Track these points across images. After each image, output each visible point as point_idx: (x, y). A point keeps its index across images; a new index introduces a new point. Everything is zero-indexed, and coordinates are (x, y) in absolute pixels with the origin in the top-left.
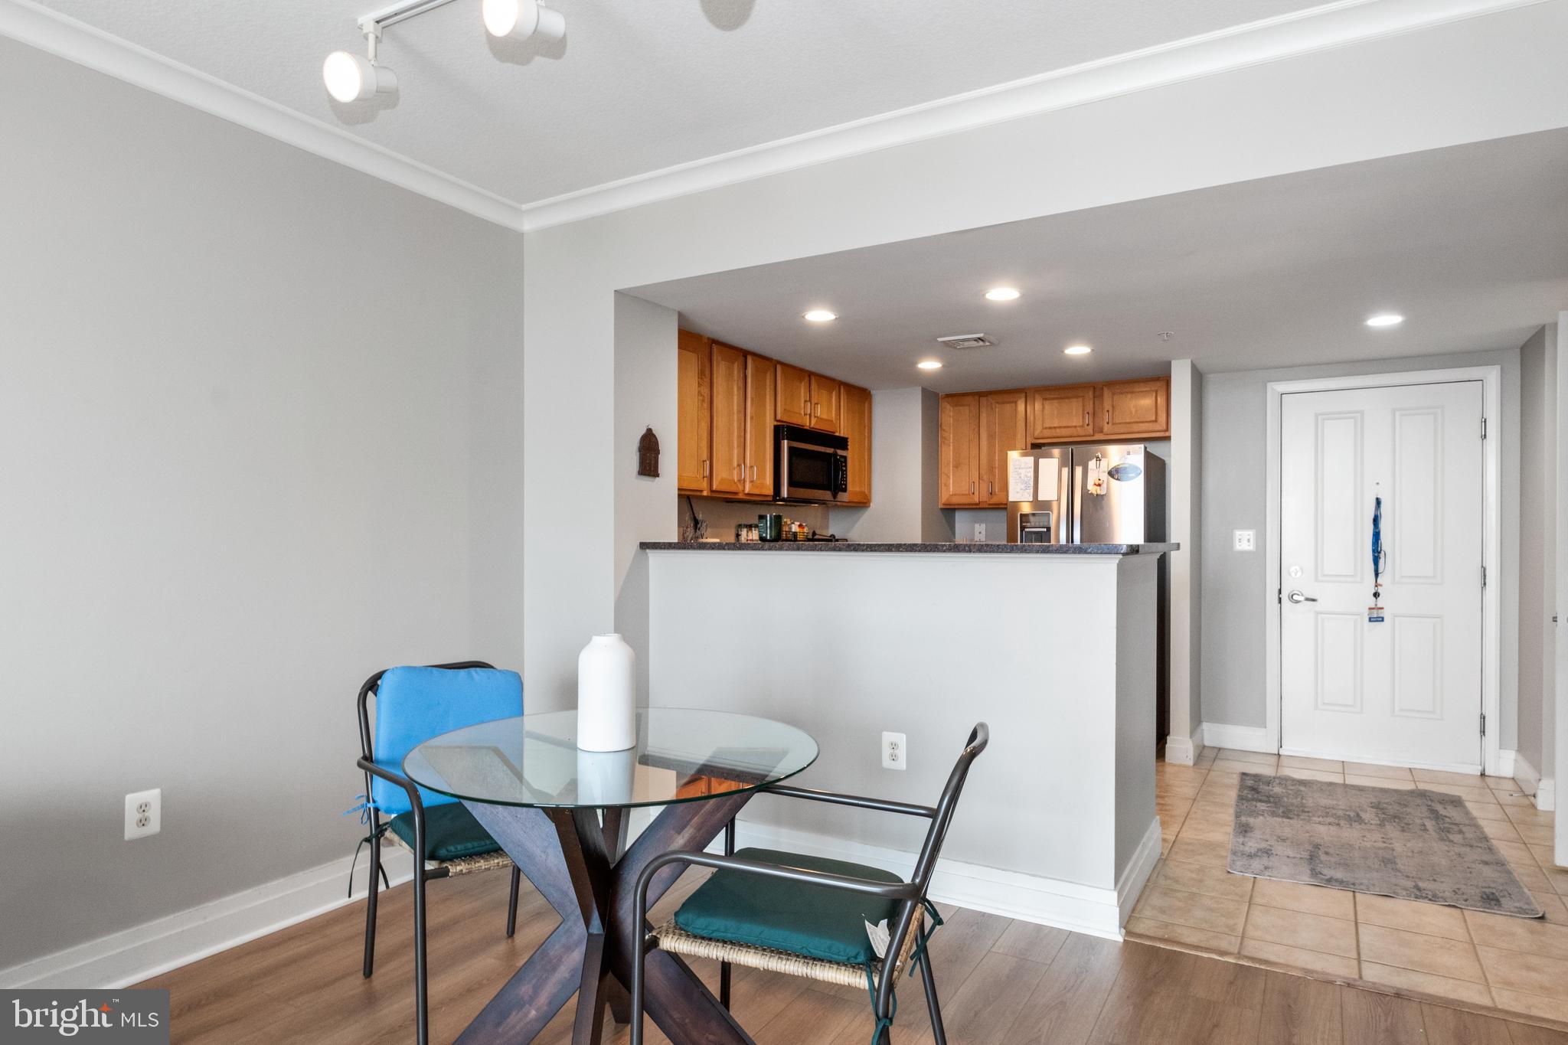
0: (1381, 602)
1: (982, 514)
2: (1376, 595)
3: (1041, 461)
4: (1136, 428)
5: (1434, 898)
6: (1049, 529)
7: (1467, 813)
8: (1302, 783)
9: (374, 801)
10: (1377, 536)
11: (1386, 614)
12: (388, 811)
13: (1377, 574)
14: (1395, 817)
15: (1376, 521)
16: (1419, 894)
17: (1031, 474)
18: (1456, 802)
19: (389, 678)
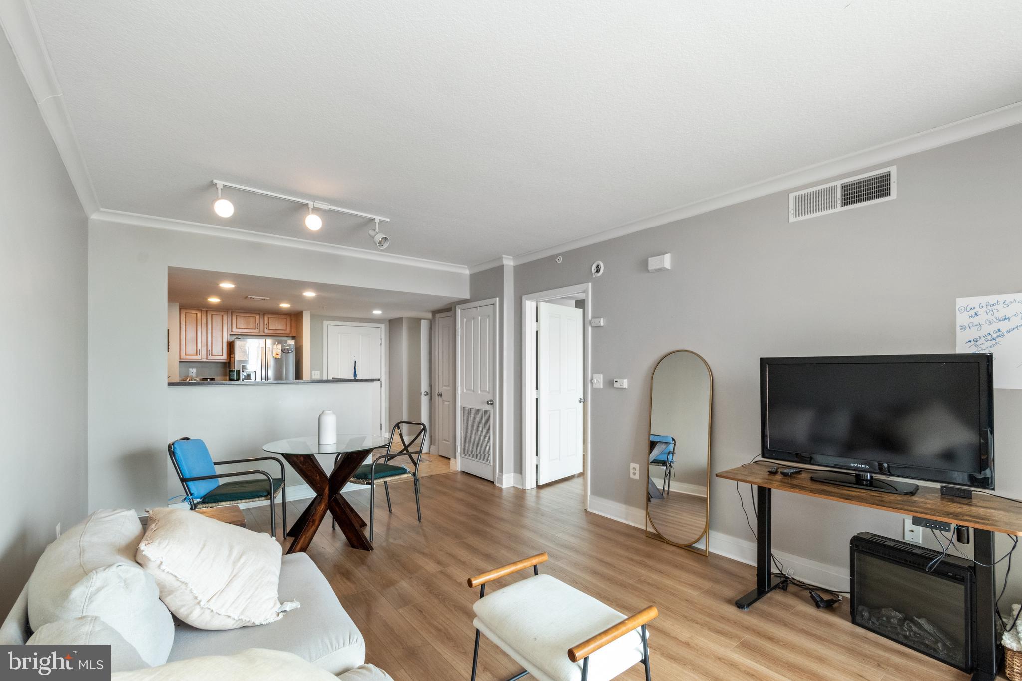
4: (278, 332)
9: (191, 494)
10: (355, 372)
12: (196, 498)
15: (355, 368)
19: (176, 445)
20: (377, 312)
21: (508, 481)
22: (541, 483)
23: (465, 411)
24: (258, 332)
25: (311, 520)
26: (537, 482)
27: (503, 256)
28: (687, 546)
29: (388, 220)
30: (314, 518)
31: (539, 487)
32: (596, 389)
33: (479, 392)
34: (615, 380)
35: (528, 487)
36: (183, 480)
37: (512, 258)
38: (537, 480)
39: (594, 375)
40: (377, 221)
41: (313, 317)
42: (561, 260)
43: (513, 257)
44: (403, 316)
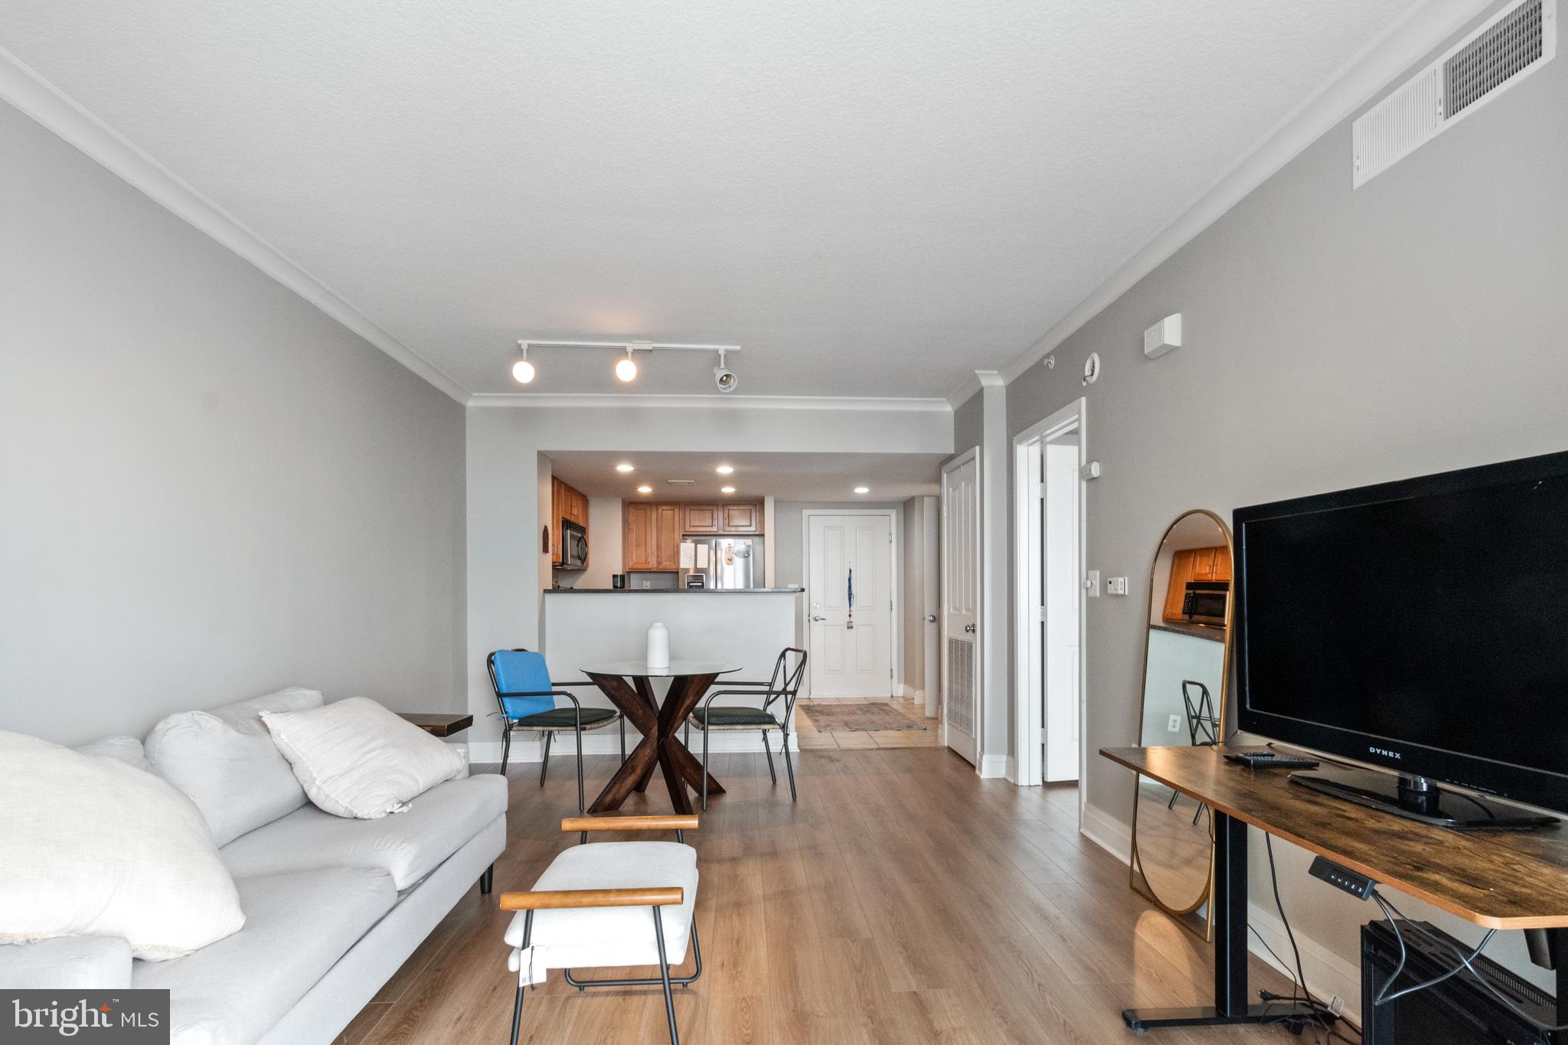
0: (852, 619)
1: (648, 575)
2: (850, 616)
3: (698, 545)
4: (741, 529)
5: (892, 729)
6: (703, 583)
7: (891, 707)
8: (826, 705)
9: (506, 713)
10: (850, 587)
11: (854, 625)
12: (513, 718)
13: (850, 606)
14: (868, 711)
15: (850, 580)
16: (886, 729)
17: (693, 553)
18: (886, 705)
19: (497, 655)
20: (862, 490)
21: (990, 768)
22: (1050, 779)
23: (951, 642)
24: (716, 530)
25: (630, 766)
26: (1043, 778)
27: (977, 372)
28: (1180, 915)
29: (738, 348)
30: (635, 764)
31: (1048, 786)
32: (1091, 598)
33: (964, 612)
34: (1109, 579)
35: (1023, 780)
36: (500, 695)
37: (996, 372)
38: (1043, 774)
39: (1089, 572)
40: (721, 352)
41: (777, 503)
42: (1053, 362)
43: (998, 370)
44: (914, 494)
